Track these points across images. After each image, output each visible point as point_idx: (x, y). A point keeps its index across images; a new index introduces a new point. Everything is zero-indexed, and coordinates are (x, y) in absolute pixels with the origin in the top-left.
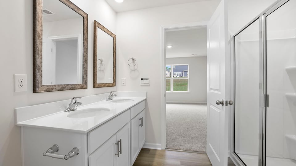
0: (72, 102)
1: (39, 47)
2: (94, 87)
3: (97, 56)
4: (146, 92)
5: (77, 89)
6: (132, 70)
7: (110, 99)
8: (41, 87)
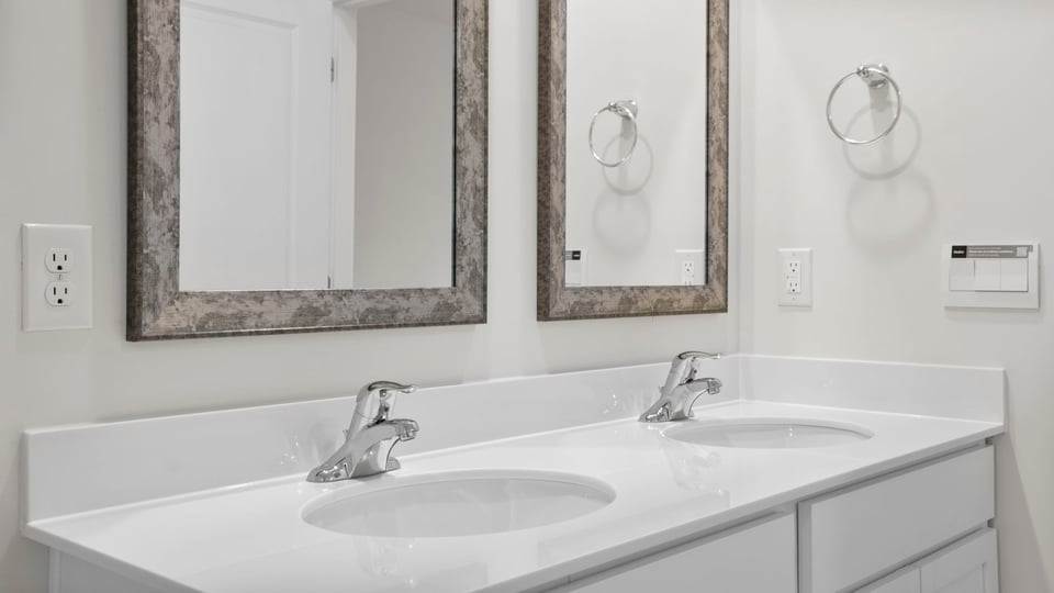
0: (358, 413)
1: (159, 49)
2: (544, 313)
3: (561, 80)
4: (1001, 369)
5: (406, 325)
6: (869, 177)
7: (666, 412)
8: (172, 303)
